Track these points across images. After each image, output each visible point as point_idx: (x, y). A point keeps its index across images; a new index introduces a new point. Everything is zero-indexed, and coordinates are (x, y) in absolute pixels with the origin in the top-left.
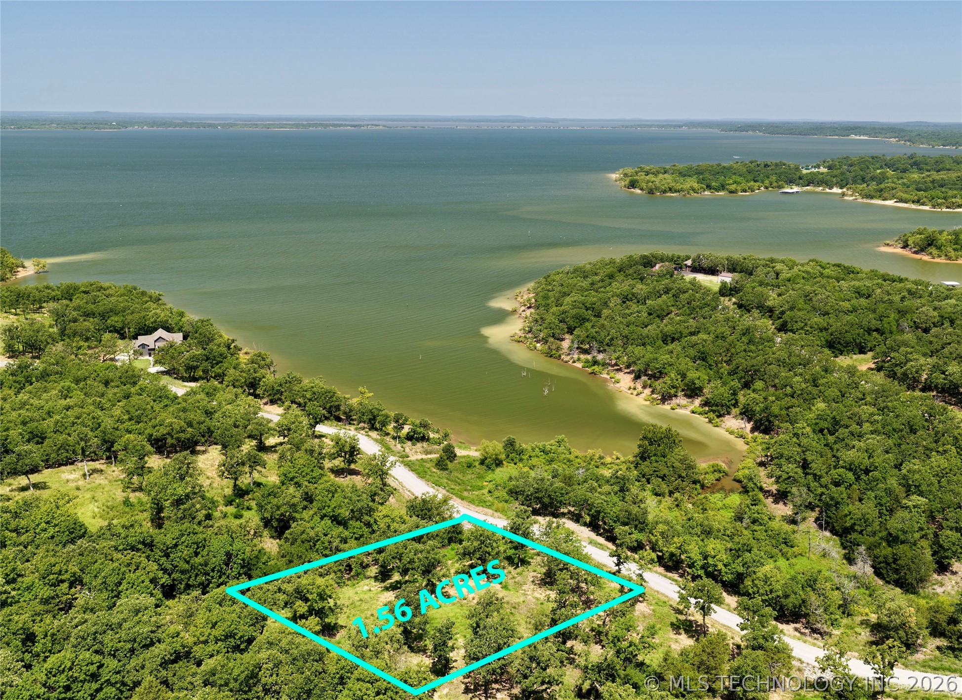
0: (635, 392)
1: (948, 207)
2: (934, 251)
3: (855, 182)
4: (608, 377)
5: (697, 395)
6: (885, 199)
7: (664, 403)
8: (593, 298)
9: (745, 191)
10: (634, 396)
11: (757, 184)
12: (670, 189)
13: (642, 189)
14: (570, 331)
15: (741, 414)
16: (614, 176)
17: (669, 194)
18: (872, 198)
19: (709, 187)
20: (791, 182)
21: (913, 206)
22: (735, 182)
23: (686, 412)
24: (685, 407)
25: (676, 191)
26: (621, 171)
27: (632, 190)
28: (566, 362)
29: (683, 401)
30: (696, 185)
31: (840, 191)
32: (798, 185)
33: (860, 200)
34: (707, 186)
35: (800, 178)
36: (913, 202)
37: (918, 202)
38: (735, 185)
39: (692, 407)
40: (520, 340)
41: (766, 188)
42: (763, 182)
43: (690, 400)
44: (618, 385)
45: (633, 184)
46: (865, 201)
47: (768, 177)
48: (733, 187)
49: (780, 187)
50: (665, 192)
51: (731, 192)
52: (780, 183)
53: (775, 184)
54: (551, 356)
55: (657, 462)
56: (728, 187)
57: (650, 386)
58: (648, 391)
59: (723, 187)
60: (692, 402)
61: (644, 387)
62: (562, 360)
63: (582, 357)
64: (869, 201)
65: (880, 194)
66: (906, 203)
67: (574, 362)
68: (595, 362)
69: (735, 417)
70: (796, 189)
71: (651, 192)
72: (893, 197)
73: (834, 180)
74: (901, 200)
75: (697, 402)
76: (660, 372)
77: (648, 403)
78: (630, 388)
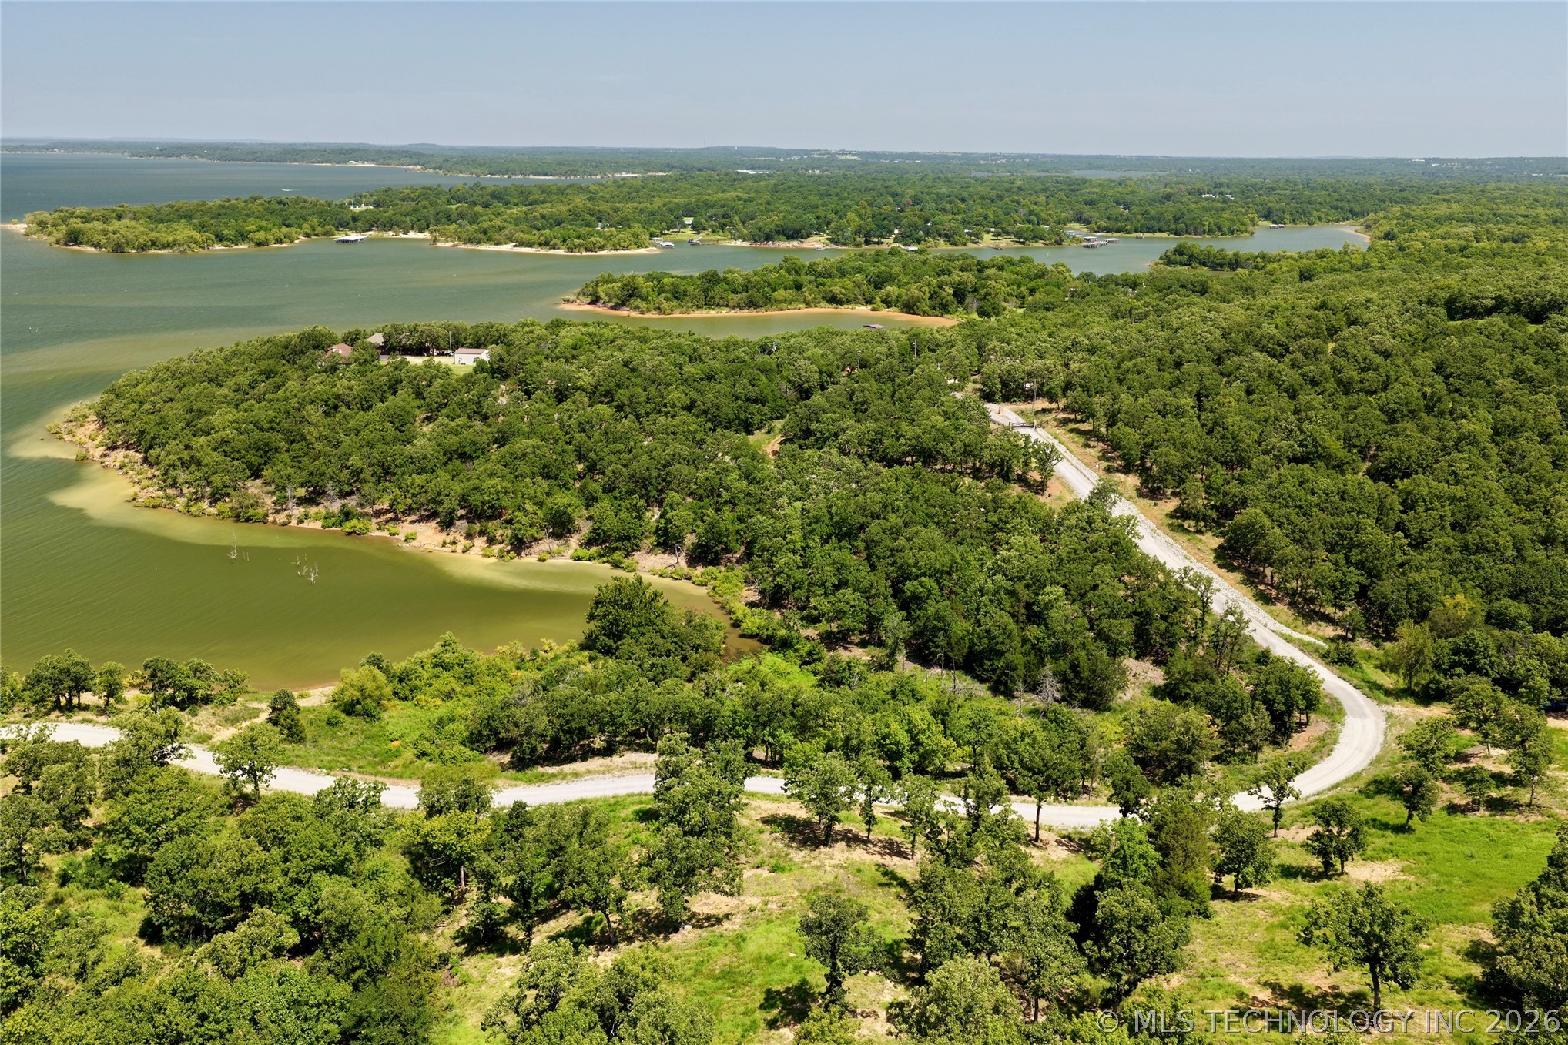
0: (460, 547)
1: (587, 250)
2: (637, 302)
3: (438, 222)
4: (386, 534)
5: (569, 531)
6: (498, 244)
7: (519, 554)
8: (262, 412)
9: (281, 242)
10: (459, 555)
11: (293, 229)
12: (154, 244)
13: (97, 245)
14: (256, 474)
15: (659, 545)
16: (20, 227)
17: (152, 252)
18: (479, 243)
19: (220, 238)
20: (343, 225)
21: (542, 251)
22: (260, 228)
23: (564, 561)
24: (559, 554)
25: (164, 247)
26: (29, 217)
27: (76, 248)
28: (284, 524)
29: (554, 545)
30: (196, 235)
31: (421, 236)
32: (355, 230)
33: (462, 246)
34: (217, 236)
35: (355, 219)
36: (540, 245)
37: (546, 244)
38: (262, 233)
39: (571, 552)
40: (156, 502)
41: (307, 235)
42: (300, 227)
43: (562, 541)
44: (414, 543)
45: (74, 238)
46: (469, 246)
47: (305, 220)
48: (260, 236)
49: (328, 234)
50: (144, 248)
51: (259, 244)
52: (328, 227)
53: (319, 230)
54: (248, 520)
55: (643, 634)
56: (251, 235)
57: (482, 533)
58: (480, 542)
59: (242, 237)
60: (566, 544)
61: (469, 536)
62: (274, 523)
63: (313, 510)
64: (475, 247)
65: (486, 235)
66: (531, 246)
67: (301, 522)
68: (347, 515)
69: (650, 551)
70: (353, 236)
71: (118, 249)
72: (510, 239)
73: (408, 219)
74: (522, 244)
75: (574, 541)
76: (492, 507)
77: (493, 560)
78: (444, 544)
